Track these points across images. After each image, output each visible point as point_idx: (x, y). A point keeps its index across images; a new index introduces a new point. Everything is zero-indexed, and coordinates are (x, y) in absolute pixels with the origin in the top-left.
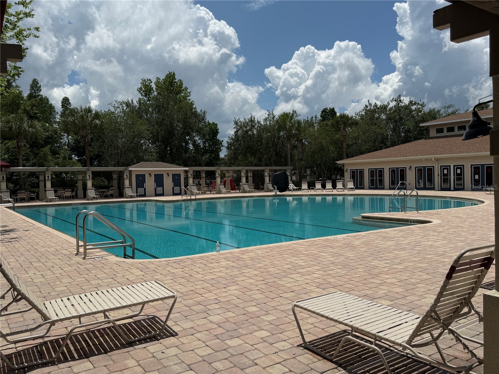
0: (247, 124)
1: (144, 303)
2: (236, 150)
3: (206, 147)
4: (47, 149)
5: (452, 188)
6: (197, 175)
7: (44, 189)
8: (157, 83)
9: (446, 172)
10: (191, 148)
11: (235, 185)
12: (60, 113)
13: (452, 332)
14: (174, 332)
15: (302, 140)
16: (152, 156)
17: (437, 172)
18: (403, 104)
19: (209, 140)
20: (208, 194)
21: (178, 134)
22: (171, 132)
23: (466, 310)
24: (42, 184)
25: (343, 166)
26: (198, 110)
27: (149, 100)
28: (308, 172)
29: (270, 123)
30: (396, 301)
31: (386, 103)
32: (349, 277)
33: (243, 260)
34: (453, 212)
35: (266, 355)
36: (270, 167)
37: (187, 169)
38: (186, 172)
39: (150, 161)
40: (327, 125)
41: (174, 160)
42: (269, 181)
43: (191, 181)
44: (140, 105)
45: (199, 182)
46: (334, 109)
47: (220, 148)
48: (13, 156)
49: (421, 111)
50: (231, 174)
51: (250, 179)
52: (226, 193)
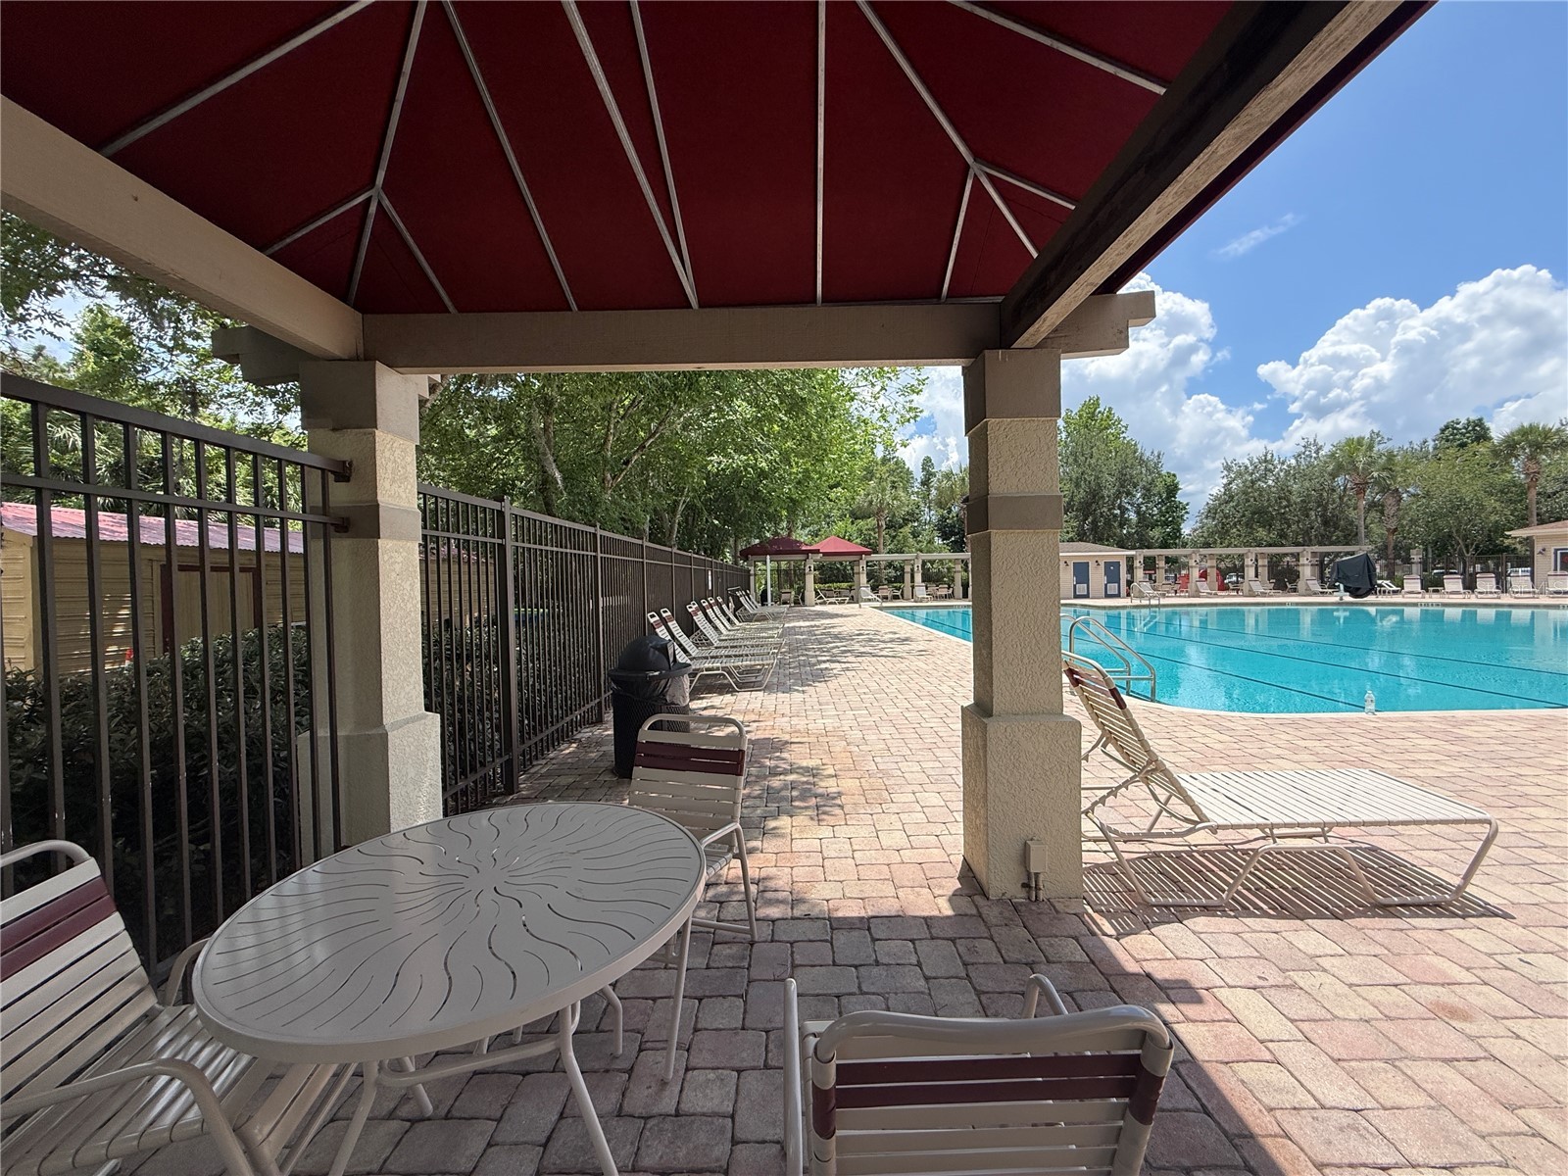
0: (1255, 467)
2: (1227, 518)
4: (907, 530)
6: (1150, 564)
7: (911, 584)
10: (1133, 519)
12: (919, 481)
15: (1396, 490)
20: (1172, 597)
21: (1108, 496)
22: (1095, 495)
24: (907, 577)
25: (1531, 542)
26: (1148, 453)
28: (1416, 557)
29: (1309, 462)
36: (1311, 548)
37: (1132, 552)
38: (1131, 558)
42: (1315, 576)
43: (1139, 573)
45: (1154, 575)
46: (1479, 421)
47: (1181, 516)
48: (866, 540)
51: (1264, 572)
52: (1209, 597)
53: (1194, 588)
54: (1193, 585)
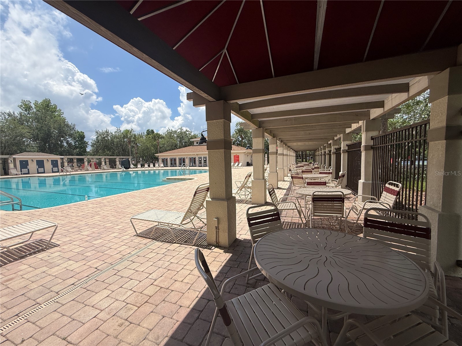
0: (104, 133)
1: (33, 232)
2: (98, 147)
3: (76, 145)
5: (203, 166)
6: (70, 161)
8: (36, 104)
9: (200, 159)
10: (65, 145)
11: (98, 165)
13: (197, 216)
14: (57, 244)
15: (137, 144)
16: (33, 149)
17: (197, 160)
18: (183, 131)
19: (78, 141)
20: (79, 171)
21: (54, 136)
22: (48, 135)
23: (202, 207)
25: (158, 157)
26: (70, 123)
27: (28, 114)
28: (141, 160)
29: (118, 134)
30: (179, 210)
31: (176, 130)
32: (159, 204)
33: (103, 203)
34: (202, 175)
35: (117, 243)
36: (119, 157)
37: (63, 157)
38: (62, 159)
39: (31, 152)
40: (150, 137)
41: (51, 151)
42: (119, 164)
43: (66, 164)
44: (21, 116)
45: (72, 165)
46: (153, 130)
47: (86, 146)
49: (190, 135)
50: (95, 160)
51: (108, 163)
52: (92, 171)
53: (86, 169)
54: (86, 167)
